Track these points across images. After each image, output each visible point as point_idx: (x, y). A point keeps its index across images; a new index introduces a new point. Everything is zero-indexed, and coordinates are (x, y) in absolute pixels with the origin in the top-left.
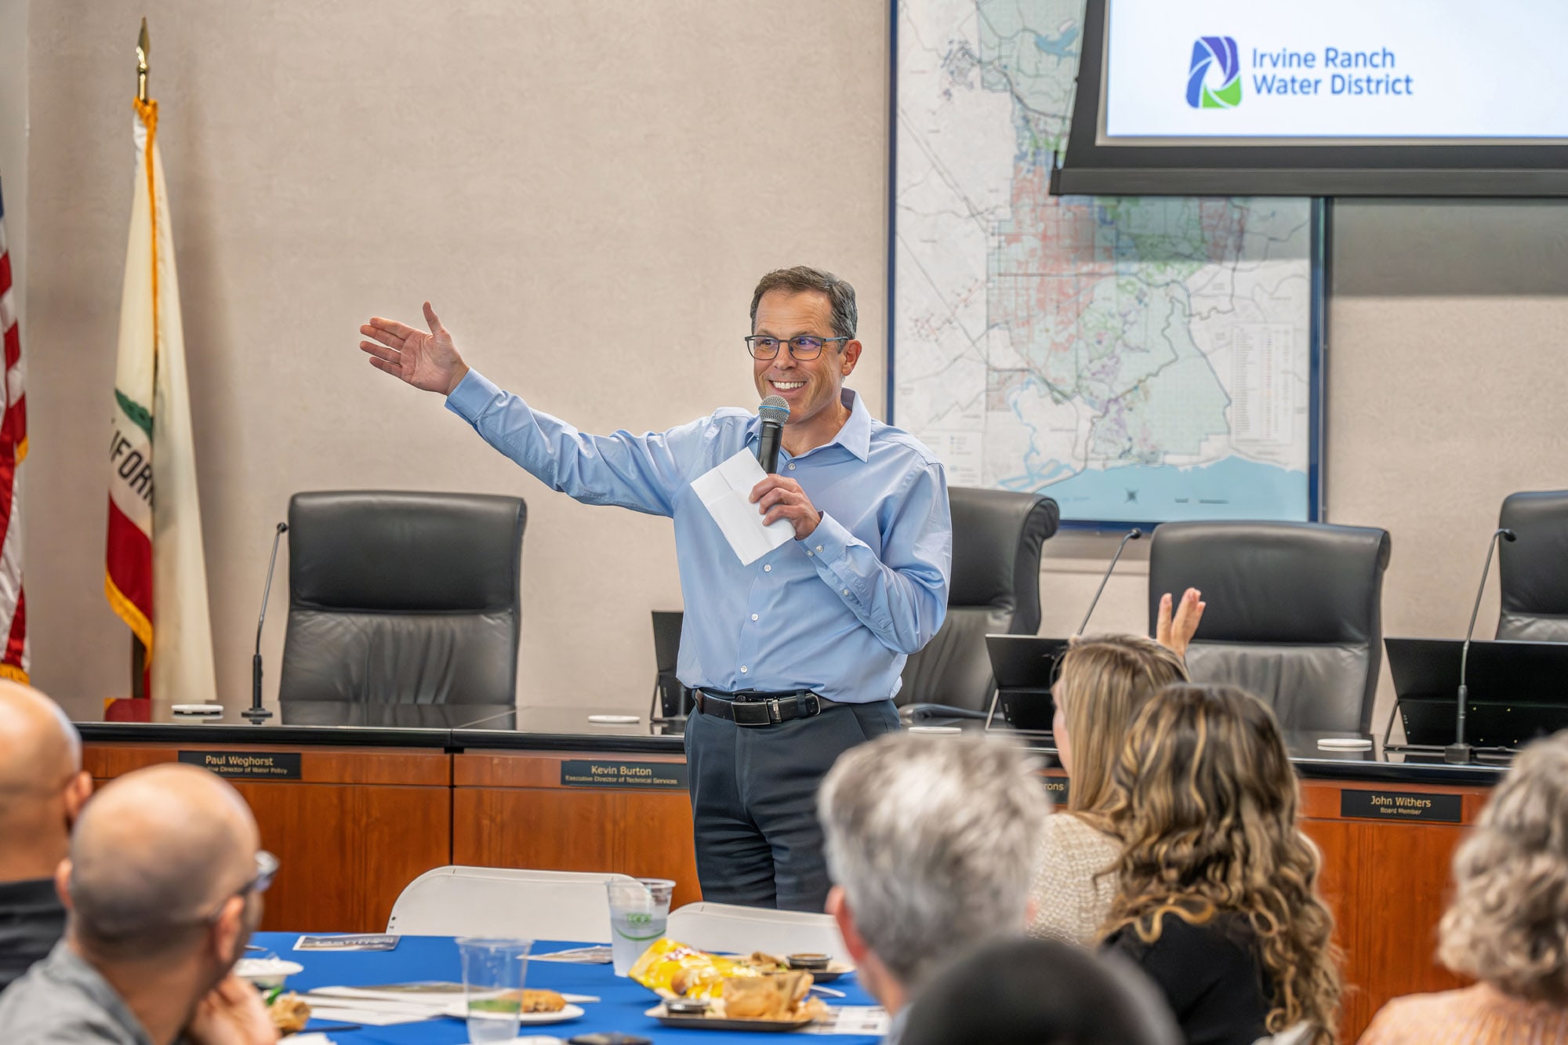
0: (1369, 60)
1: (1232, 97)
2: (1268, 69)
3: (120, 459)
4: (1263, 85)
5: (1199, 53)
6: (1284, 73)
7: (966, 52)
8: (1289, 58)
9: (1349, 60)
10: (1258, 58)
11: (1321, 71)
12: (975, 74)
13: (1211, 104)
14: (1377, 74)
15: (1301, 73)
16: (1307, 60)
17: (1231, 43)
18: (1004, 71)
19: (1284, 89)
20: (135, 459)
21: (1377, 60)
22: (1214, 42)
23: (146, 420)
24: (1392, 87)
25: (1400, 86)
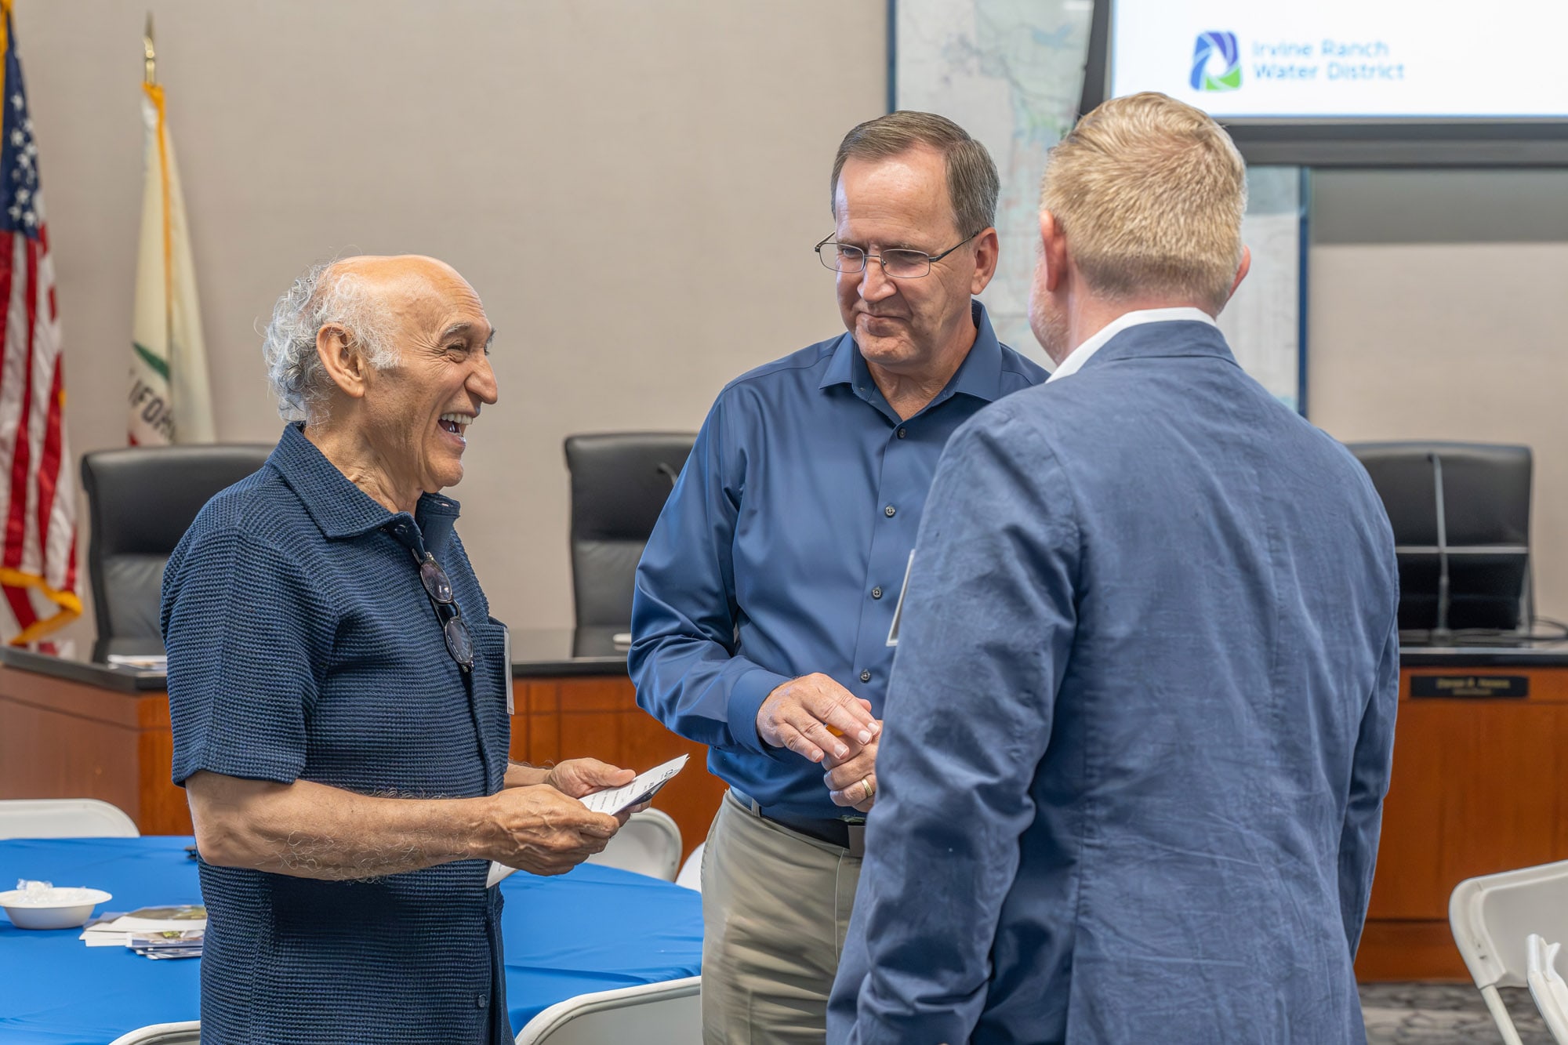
0: (1363, 51)
1: (1233, 80)
2: (1267, 59)
3: (142, 406)
4: (1263, 72)
5: (1201, 45)
6: (1283, 61)
7: (963, 42)
8: (1286, 49)
9: (1343, 51)
10: (1259, 49)
11: (1317, 59)
12: (973, 63)
13: (1211, 87)
14: (1371, 62)
15: (1300, 61)
16: (1305, 51)
17: (1233, 38)
18: (1002, 61)
19: (1282, 74)
20: (157, 406)
21: (1372, 50)
22: (1217, 37)
23: (162, 367)
24: (1385, 73)
25: (1394, 73)
